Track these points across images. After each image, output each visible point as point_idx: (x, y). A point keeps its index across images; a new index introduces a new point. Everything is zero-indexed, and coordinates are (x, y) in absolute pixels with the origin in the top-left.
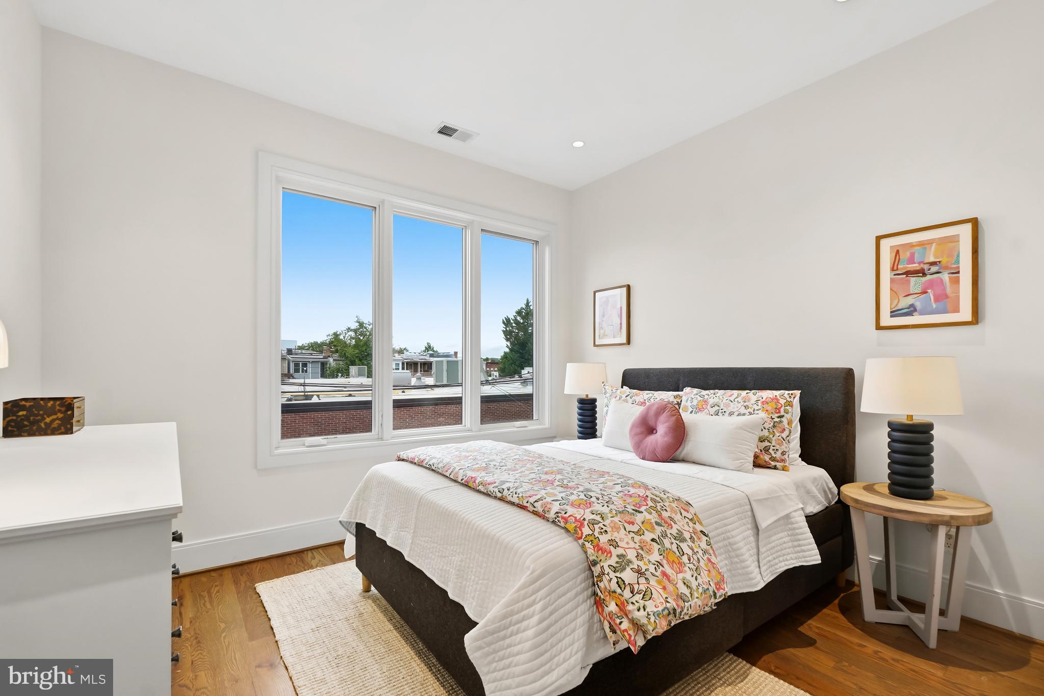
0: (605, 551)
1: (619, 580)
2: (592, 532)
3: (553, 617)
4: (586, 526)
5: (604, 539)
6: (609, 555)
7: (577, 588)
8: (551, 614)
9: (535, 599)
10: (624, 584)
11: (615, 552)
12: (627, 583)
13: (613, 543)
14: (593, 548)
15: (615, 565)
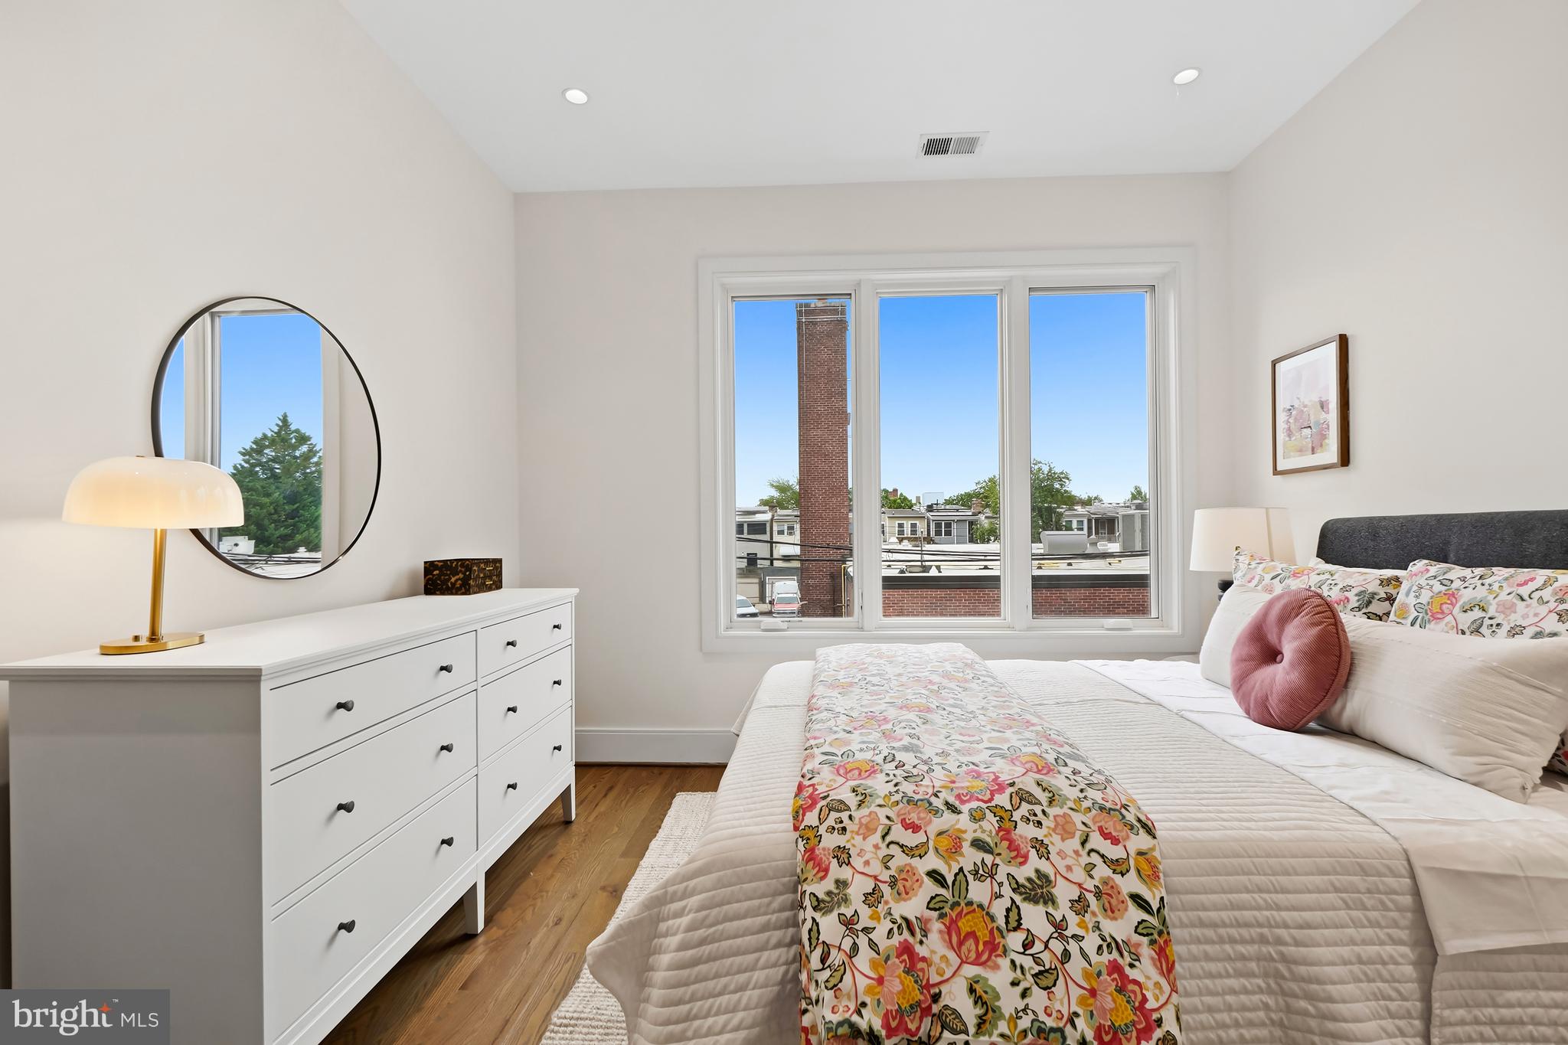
0: (819, 865)
1: (815, 928)
2: (817, 824)
3: (706, 949)
4: (816, 811)
5: (830, 841)
6: (822, 874)
7: (769, 917)
8: (703, 942)
9: (684, 908)
10: (818, 939)
11: (836, 871)
12: (821, 938)
13: (842, 856)
14: (803, 853)
15: (821, 896)
